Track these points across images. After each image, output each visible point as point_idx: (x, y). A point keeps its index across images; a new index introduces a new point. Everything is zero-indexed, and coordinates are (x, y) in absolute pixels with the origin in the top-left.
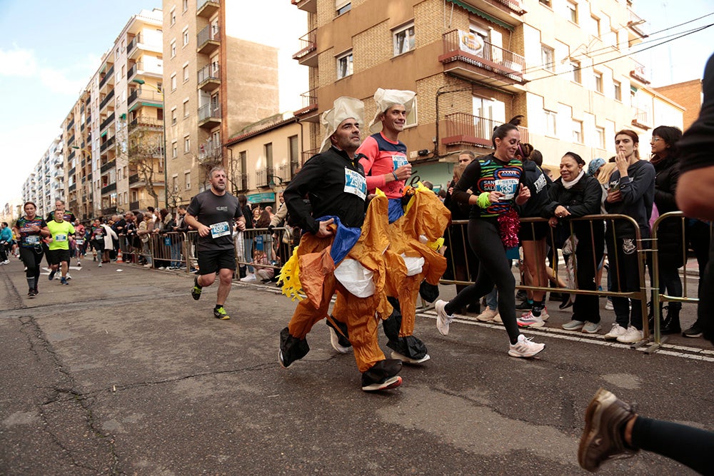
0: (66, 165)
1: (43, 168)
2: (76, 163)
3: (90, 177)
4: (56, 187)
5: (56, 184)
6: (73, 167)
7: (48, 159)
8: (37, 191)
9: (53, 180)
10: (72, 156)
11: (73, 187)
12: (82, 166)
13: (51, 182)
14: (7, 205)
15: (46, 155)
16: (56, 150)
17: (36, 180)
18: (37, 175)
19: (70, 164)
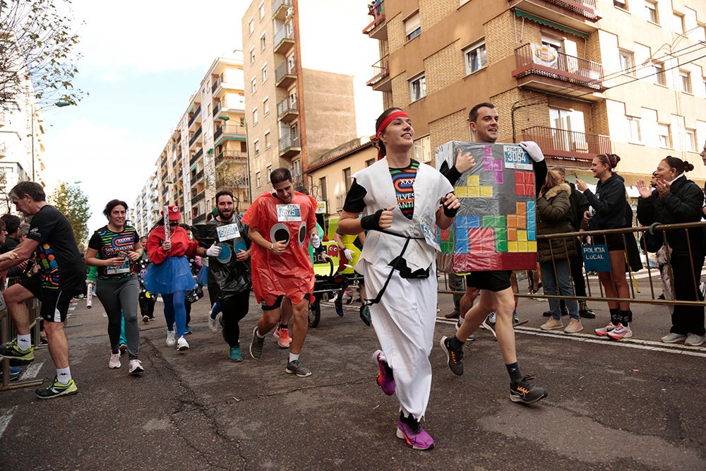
0: (160, 198)
1: (141, 203)
2: (170, 196)
4: (153, 219)
5: (152, 217)
6: (167, 201)
7: (145, 194)
9: (149, 213)
10: (165, 190)
12: (175, 199)
13: (148, 216)
15: (143, 191)
16: (151, 185)
18: (136, 210)
19: (164, 198)
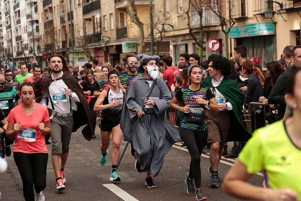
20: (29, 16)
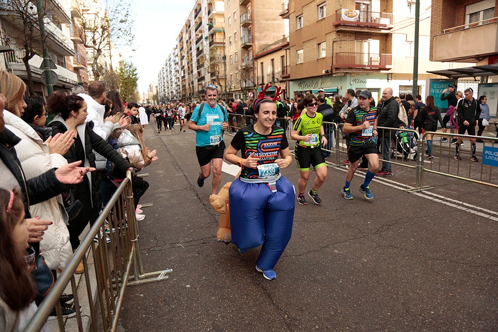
0: (179, 63)
1: (168, 64)
2: (185, 62)
3: (192, 72)
4: (175, 76)
5: (175, 74)
7: (170, 59)
8: (166, 78)
9: (173, 71)
10: (182, 58)
11: (183, 77)
12: (188, 64)
13: (172, 73)
14: (150, 85)
15: (169, 56)
16: (174, 54)
17: (165, 71)
18: (165, 68)
19: (182, 63)
20: (176, 83)
